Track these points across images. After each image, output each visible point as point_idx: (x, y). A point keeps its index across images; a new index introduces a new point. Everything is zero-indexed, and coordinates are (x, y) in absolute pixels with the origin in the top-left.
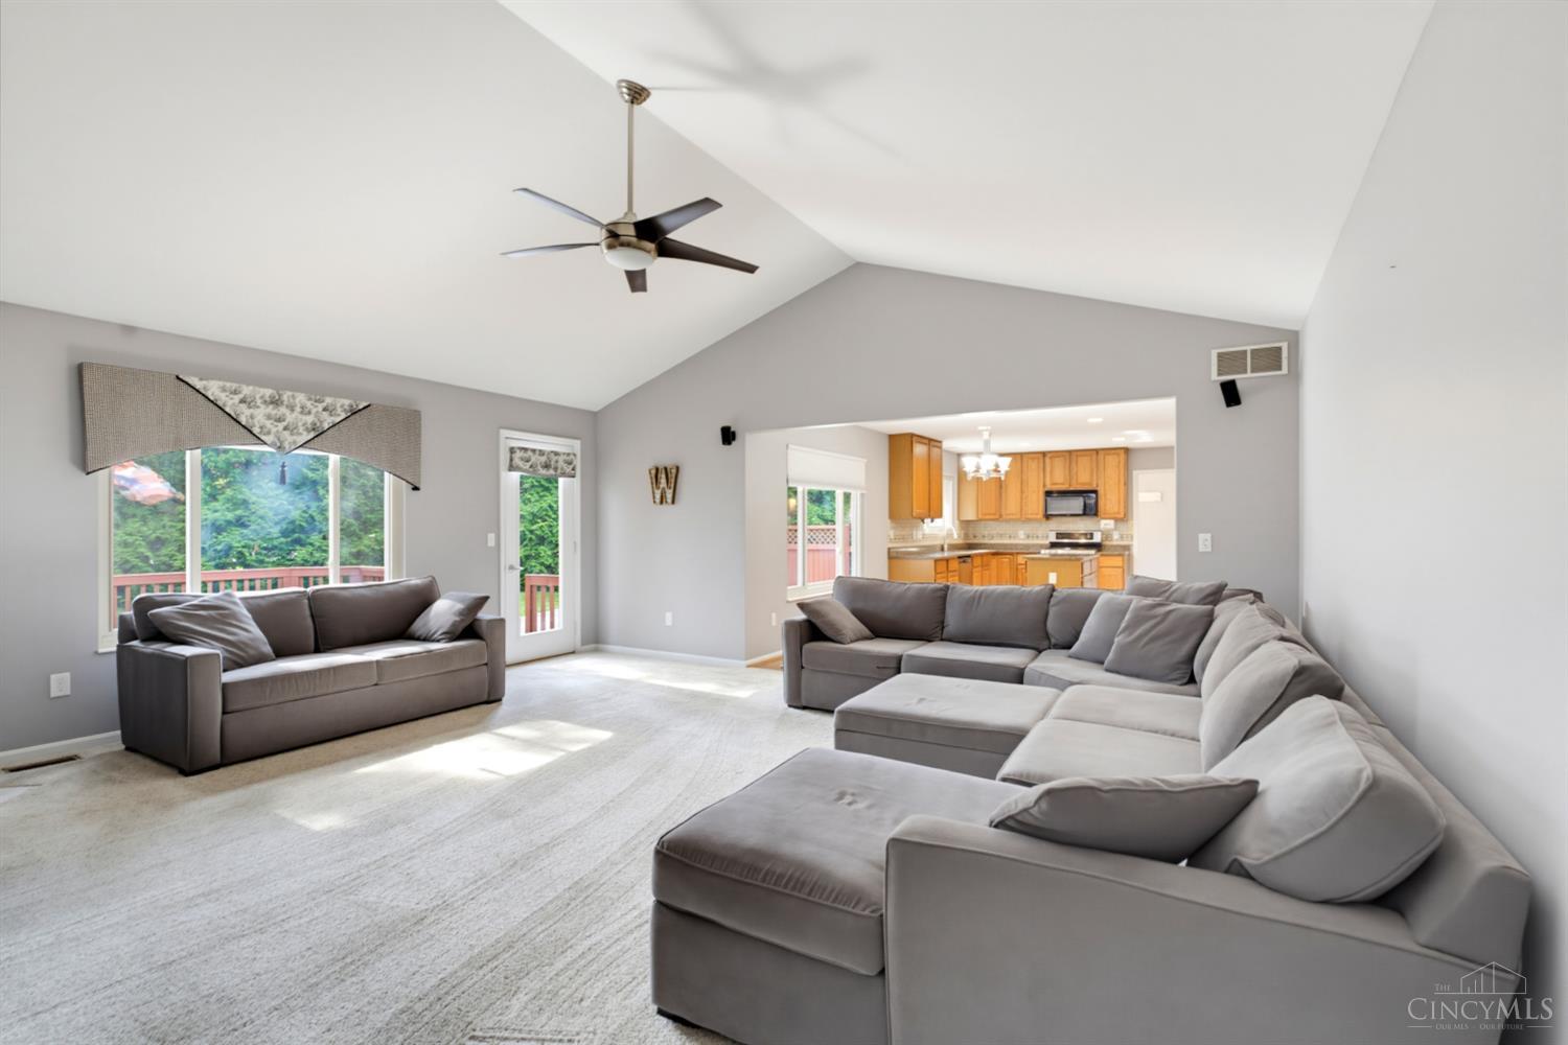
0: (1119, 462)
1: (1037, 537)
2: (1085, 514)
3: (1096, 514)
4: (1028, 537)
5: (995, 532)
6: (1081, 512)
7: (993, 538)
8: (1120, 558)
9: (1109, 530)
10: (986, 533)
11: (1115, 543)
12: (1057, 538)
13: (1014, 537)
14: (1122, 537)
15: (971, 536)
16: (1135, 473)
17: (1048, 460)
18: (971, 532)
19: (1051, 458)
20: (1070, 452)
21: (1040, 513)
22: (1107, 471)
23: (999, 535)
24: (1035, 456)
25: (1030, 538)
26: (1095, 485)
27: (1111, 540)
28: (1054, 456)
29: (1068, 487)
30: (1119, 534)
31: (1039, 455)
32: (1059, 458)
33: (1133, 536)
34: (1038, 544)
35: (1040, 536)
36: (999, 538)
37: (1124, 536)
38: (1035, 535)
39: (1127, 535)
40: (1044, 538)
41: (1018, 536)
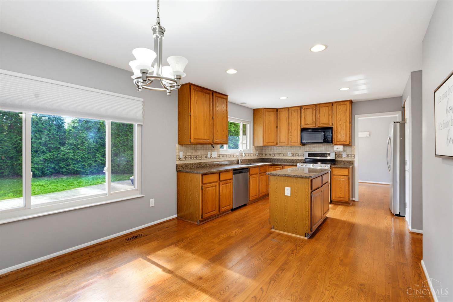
0: (346, 110)
2: (324, 142)
3: (332, 142)
5: (276, 152)
6: (322, 141)
7: (274, 155)
8: (347, 170)
9: (340, 152)
10: (271, 152)
11: (343, 160)
12: (309, 156)
13: (286, 155)
14: (348, 156)
15: (264, 155)
16: (356, 116)
17: (303, 111)
18: (264, 152)
19: (304, 109)
20: (316, 105)
21: (298, 142)
22: (338, 115)
23: (278, 154)
24: (296, 108)
25: (294, 156)
26: (331, 124)
27: (341, 158)
28: (307, 108)
29: (315, 126)
30: (346, 154)
31: (298, 108)
32: (309, 109)
33: (355, 155)
34: (299, 159)
35: (299, 155)
36: (278, 156)
37: (349, 155)
38: (297, 154)
39: (351, 155)
40: (302, 156)
41: (288, 155)
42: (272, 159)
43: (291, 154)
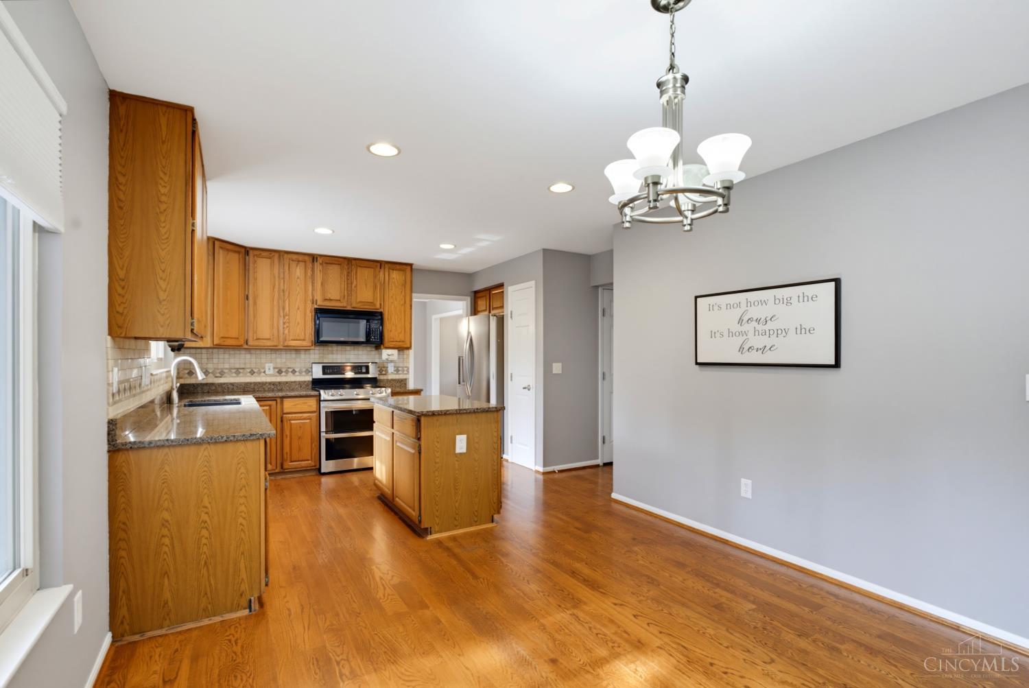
0: (402, 281)
1: (294, 372)
2: (368, 342)
3: (379, 343)
4: (280, 372)
6: (362, 339)
7: (222, 374)
9: (389, 362)
11: (390, 377)
12: (324, 373)
13: (259, 373)
14: (397, 370)
17: (318, 267)
19: (322, 264)
20: (348, 260)
21: (307, 338)
22: (392, 289)
23: (234, 371)
24: (301, 258)
25: (283, 374)
26: (378, 306)
27: (385, 374)
28: (327, 262)
29: (345, 305)
30: (395, 367)
31: (307, 258)
32: (334, 266)
33: (408, 369)
34: (295, 382)
35: (297, 370)
36: (234, 375)
37: (400, 369)
38: (290, 370)
39: (402, 367)
40: (304, 373)
41: (264, 372)
42: (213, 384)
43: (274, 368)
